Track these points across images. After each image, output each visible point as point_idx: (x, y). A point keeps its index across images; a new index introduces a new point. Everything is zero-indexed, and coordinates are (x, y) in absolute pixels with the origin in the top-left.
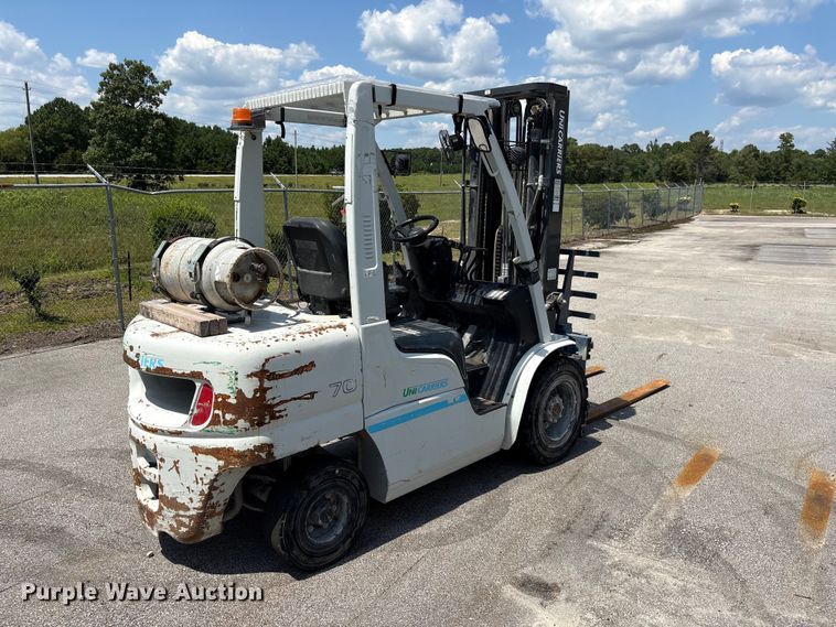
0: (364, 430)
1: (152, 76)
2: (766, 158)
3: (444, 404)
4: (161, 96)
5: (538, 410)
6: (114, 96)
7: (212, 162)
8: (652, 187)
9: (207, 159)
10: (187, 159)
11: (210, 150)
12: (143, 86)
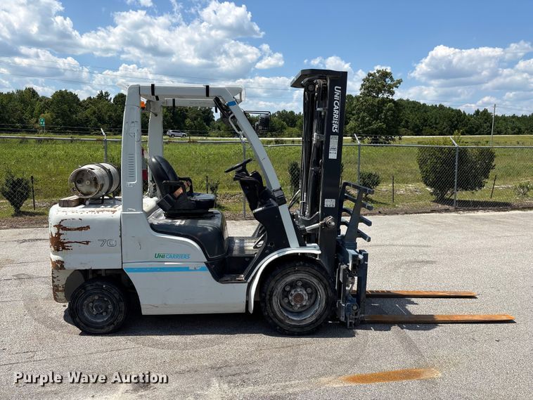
0: (122, 269)
1: (391, 77)
3: (187, 269)
4: (395, 89)
5: (272, 292)
6: (369, 92)
7: (432, 128)
9: (430, 126)
10: (417, 126)
11: (433, 121)
12: (385, 84)
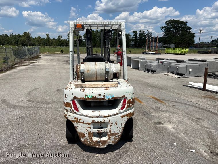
2: (43, 40)
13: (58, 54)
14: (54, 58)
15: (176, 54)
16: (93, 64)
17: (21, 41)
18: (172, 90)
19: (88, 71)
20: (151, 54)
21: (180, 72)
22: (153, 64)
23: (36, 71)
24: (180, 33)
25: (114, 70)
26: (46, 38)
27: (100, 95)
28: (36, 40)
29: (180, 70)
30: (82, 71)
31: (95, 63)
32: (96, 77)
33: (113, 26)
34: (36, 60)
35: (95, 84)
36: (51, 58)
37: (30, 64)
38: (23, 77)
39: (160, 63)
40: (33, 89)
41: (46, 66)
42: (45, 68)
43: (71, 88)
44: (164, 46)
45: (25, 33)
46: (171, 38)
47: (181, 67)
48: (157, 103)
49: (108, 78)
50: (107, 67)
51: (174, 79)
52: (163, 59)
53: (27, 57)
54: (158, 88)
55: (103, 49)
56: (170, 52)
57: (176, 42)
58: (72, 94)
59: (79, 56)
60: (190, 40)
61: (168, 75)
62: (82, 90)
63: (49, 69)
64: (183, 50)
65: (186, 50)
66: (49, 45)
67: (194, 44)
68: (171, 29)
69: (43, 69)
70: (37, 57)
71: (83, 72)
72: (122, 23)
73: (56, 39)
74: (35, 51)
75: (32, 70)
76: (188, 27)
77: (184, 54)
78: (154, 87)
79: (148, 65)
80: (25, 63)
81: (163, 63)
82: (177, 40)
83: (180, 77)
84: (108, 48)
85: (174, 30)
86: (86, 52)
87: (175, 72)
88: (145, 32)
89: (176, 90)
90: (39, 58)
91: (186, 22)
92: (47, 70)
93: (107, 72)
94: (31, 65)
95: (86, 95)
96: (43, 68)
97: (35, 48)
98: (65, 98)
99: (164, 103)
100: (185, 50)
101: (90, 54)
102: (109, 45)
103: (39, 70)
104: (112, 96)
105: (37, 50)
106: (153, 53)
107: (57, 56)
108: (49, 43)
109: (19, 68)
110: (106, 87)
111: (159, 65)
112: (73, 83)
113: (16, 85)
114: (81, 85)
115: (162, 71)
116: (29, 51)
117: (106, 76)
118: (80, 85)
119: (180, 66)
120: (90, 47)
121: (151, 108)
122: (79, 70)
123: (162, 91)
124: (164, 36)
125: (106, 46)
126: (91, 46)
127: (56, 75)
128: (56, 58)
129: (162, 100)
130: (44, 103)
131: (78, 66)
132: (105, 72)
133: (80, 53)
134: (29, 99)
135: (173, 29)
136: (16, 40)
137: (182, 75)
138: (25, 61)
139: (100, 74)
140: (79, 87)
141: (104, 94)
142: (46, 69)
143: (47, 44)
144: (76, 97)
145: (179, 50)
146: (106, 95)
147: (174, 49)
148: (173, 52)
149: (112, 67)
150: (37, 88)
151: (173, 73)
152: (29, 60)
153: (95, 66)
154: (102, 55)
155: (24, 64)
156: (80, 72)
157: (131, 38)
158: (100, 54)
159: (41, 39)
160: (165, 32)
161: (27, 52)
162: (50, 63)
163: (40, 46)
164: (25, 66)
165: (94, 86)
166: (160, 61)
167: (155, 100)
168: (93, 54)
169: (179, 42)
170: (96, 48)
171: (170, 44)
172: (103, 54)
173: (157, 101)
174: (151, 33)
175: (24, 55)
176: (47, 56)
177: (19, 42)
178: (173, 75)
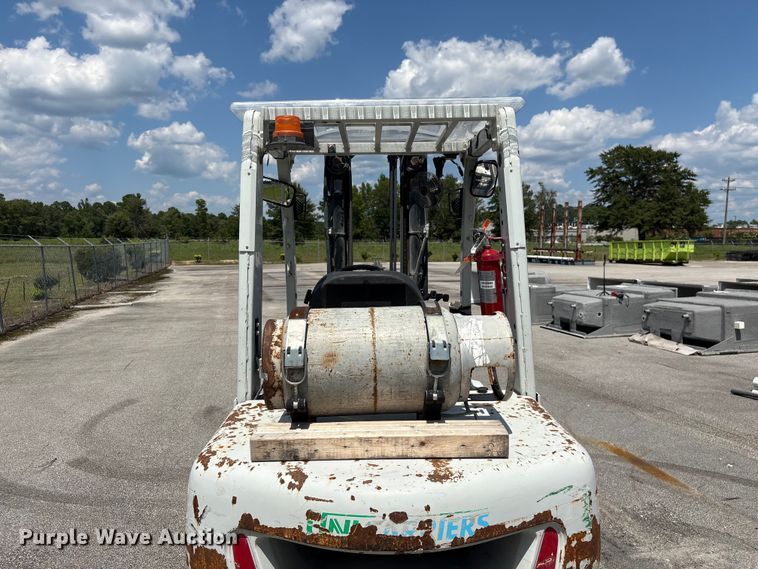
2: (186, 218)
8: (91, 243)
13: (231, 263)
14: (215, 278)
15: (649, 262)
16: (358, 315)
17: (112, 222)
18: (690, 413)
19: (331, 357)
20: (559, 262)
21: (698, 334)
22: (585, 301)
23: (143, 327)
24: (655, 191)
25: (476, 353)
26: (195, 213)
27: (399, 517)
28: (163, 218)
29: (698, 323)
30: (295, 361)
31: (368, 309)
32: (375, 394)
33: (448, 140)
34: (150, 285)
35: (368, 440)
36: (206, 279)
37: (129, 301)
38: (88, 353)
39: (610, 297)
40: (113, 402)
41: (181, 308)
42: (176, 316)
43: (231, 463)
44: (598, 234)
45: (128, 196)
46: (626, 208)
47: (700, 314)
48: (648, 483)
49: (441, 399)
50: (440, 337)
51: (676, 363)
52: (619, 282)
53: (123, 275)
54: (624, 403)
55: (399, 243)
56: (627, 257)
57: (642, 221)
58: (234, 501)
59: (291, 275)
60: (693, 212)
61: (646, 344)
62: (288, 479)
63: (191, 319)
64: (673, 249)
65: (685, 250)
66: (205, 236)
67: (708, 229)
68: (624, 179)
69: (170, 319)
70: (159, 276)
71: (301, 364)
72: (501, 111)
73: (228, 216)
74: (151, 255)
75: (130, 324)
76: (684, 171)
77: (680, 264)
78: (605, 397)
79: (562, 304)
80: (112, 299)
81: (621, 297)
82: (648, 214)
83: (699, 354)
84: (419, 237)
85: (633, 180)
86: (325, 255)
87: (677, 331)
88: (530, 190)
89: (708, 417)
90: (164, 278)
91: (676, 155)
92: (181, 323)
93: (438, 367)
94: (130, 303)
95: (311, 515)
96: (170, 315)
97: (153, 246)
98: (194, 521)
99: (675, 481)
100: (681, 250)
101: (343, 266)
102: (423, 224)
103: (153, 325)
104: (473, 520)
105: (159, 252)
106: (565, 258)
107: (226, 272)
108: (204, 227)
109: (85, 317)
110: (434, 459)
111: (605, 305)
112: (248, 418)
113: (50, 385)
114: (289, 443)
115: (618, 329)
116: (130, 253)
117: (430, 387)
118: (280, 443)
119: (697, 309)
120: (343, 233)
121: (625, 510)
122: (277, 357)
123: (645, 416)
124: (600, 200)
125: (411, 231)
126: (347, 230)
127: (211, 344)
128: (222, 278)
129: (662, 465)
130: (139, 477)
131: (274, 328)
132: (423, 366)
133: (299, 261)
134: (80, 453)
135: (631, 178)
136: (98, 220)
137: (707, 344)
138: (113, 289)
139: (400, 376)
140: (275, 454)
141: (428, 508)
142: (180, 319)
143: (197, 231)
144: (257, 521)
145: (658, 246)
146: (436, 521)
147: (640, 246)
148: (636, 254)
149: (463, 332)
150: (131, 402)
151: (666, 336)
152: (127, 286)
153: (369, 331)
154: (393, 268)
155: (106, 303)
156: (282, 364)
157: (482, 208)
158: (386, 265)
159: (179, 217)
160: (603, 187)
161: (123, 257)
162: (197, 298)
163: (172, 236)
164: (108, 307)
165: (359, 451)
166: (609, 289)
167: (629, 466)
168: (355, 264)
169: (656, 220)
170: (362, 244)
171: (620, 229)
172: (398, 265)
173: (639, 472)
174: (553, 193)
175: (111, 269)
176: (194, 273)
177: (107, 228)
178: (671, 345)
